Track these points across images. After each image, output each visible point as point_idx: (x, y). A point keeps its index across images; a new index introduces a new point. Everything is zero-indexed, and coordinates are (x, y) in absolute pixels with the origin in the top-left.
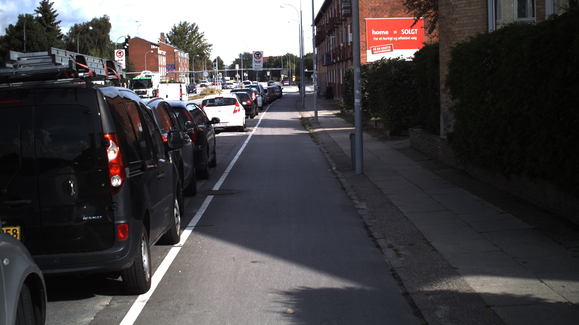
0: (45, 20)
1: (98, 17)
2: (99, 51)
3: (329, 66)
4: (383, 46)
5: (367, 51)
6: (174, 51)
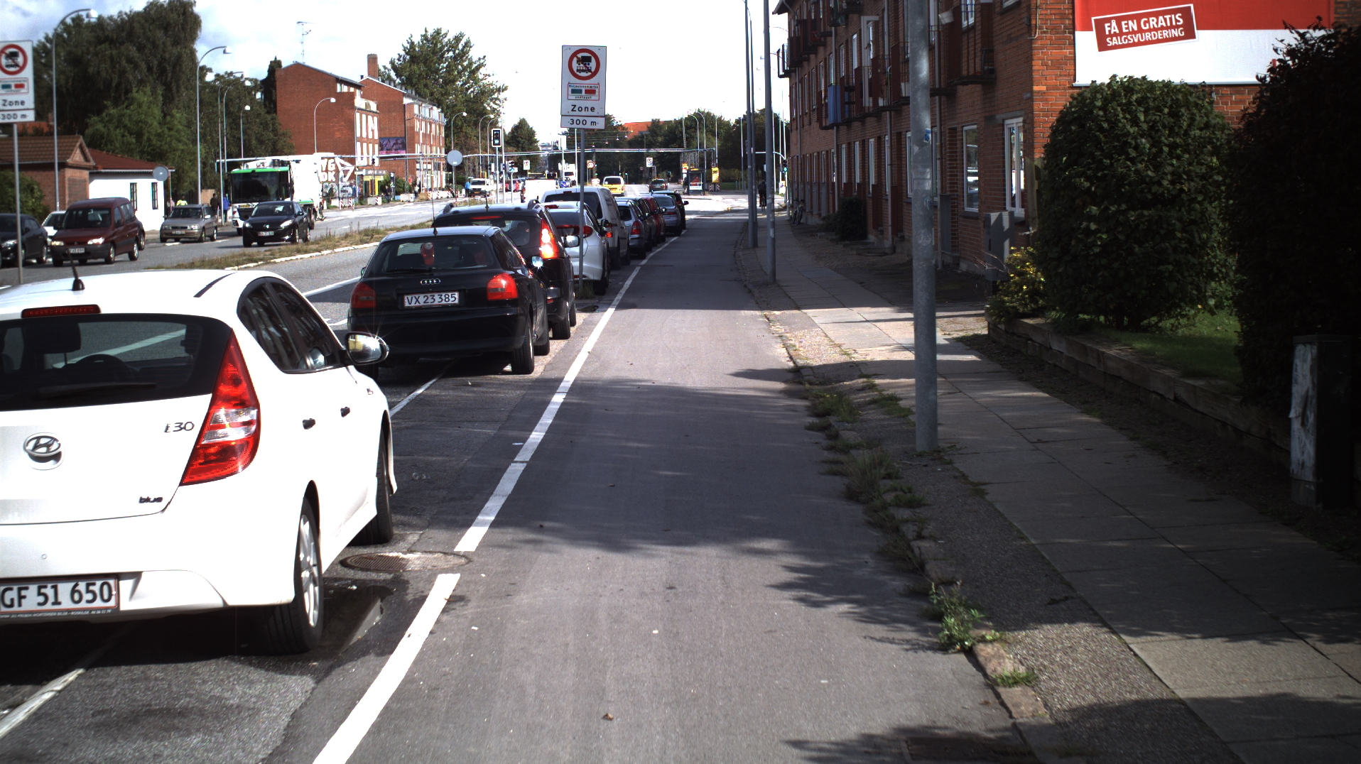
2: (162, 93)
3: (843, 128)
4: (1148, 15)
5: (1078, 34)
6: (402, 101)
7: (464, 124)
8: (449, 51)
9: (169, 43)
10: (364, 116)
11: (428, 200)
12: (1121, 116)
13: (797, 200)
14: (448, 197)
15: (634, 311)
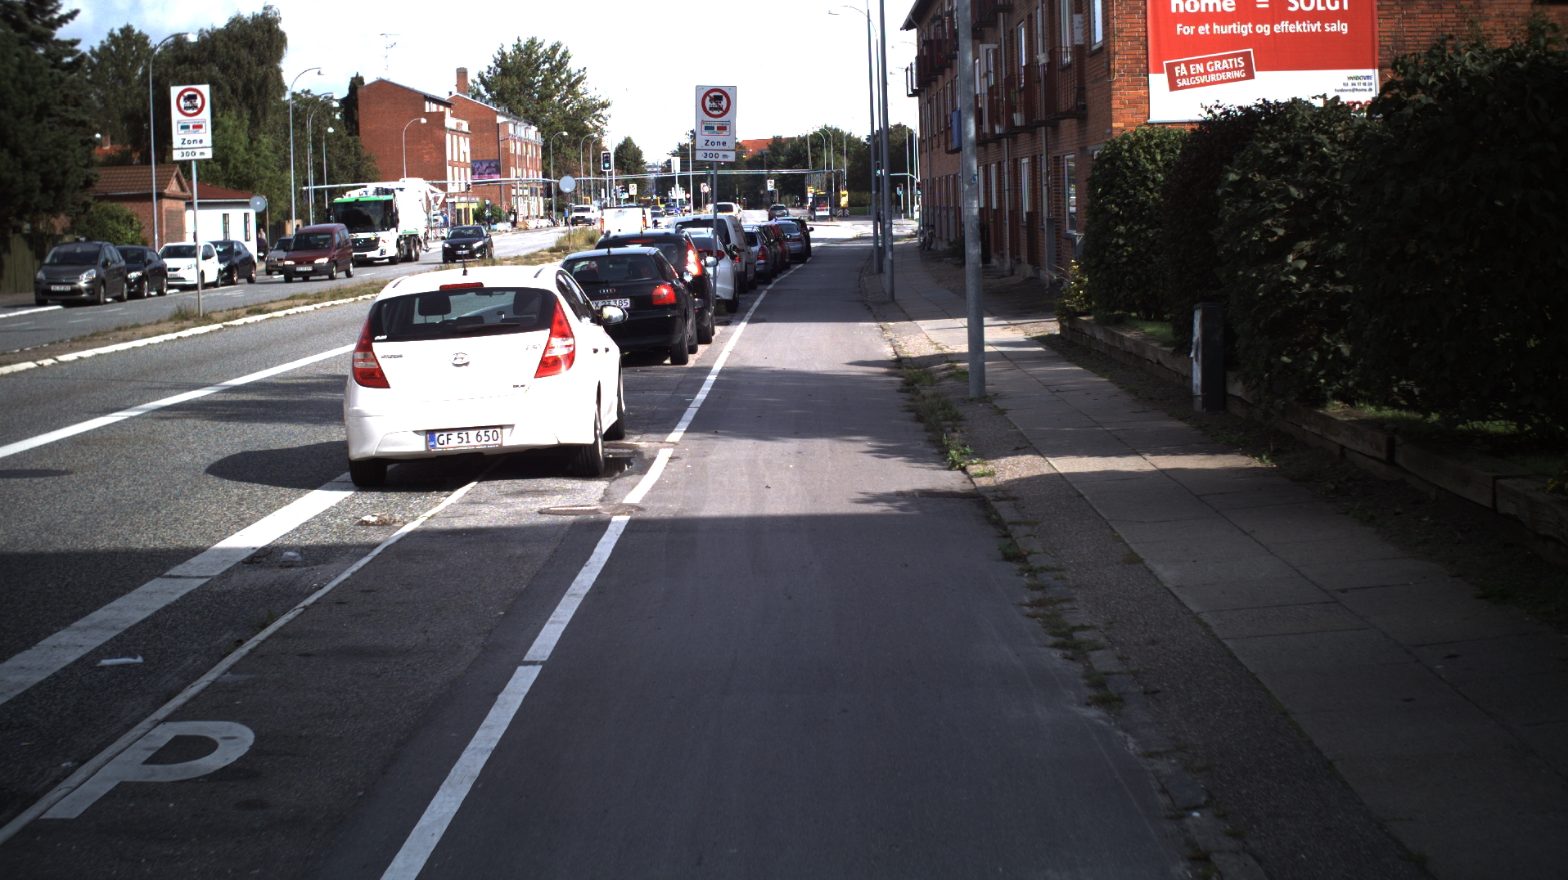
2: (248, 117)
4: (1213, 59)
5: (1151, 76)
6: (495, 120)
7: (564, 145)
8: (544, 62)
9: (254, 64)
10: (455, 137)
11: (526, 229)
12: (1142, 156)
13: (927, 225)
14: (548, 226)
15: (764, 324)
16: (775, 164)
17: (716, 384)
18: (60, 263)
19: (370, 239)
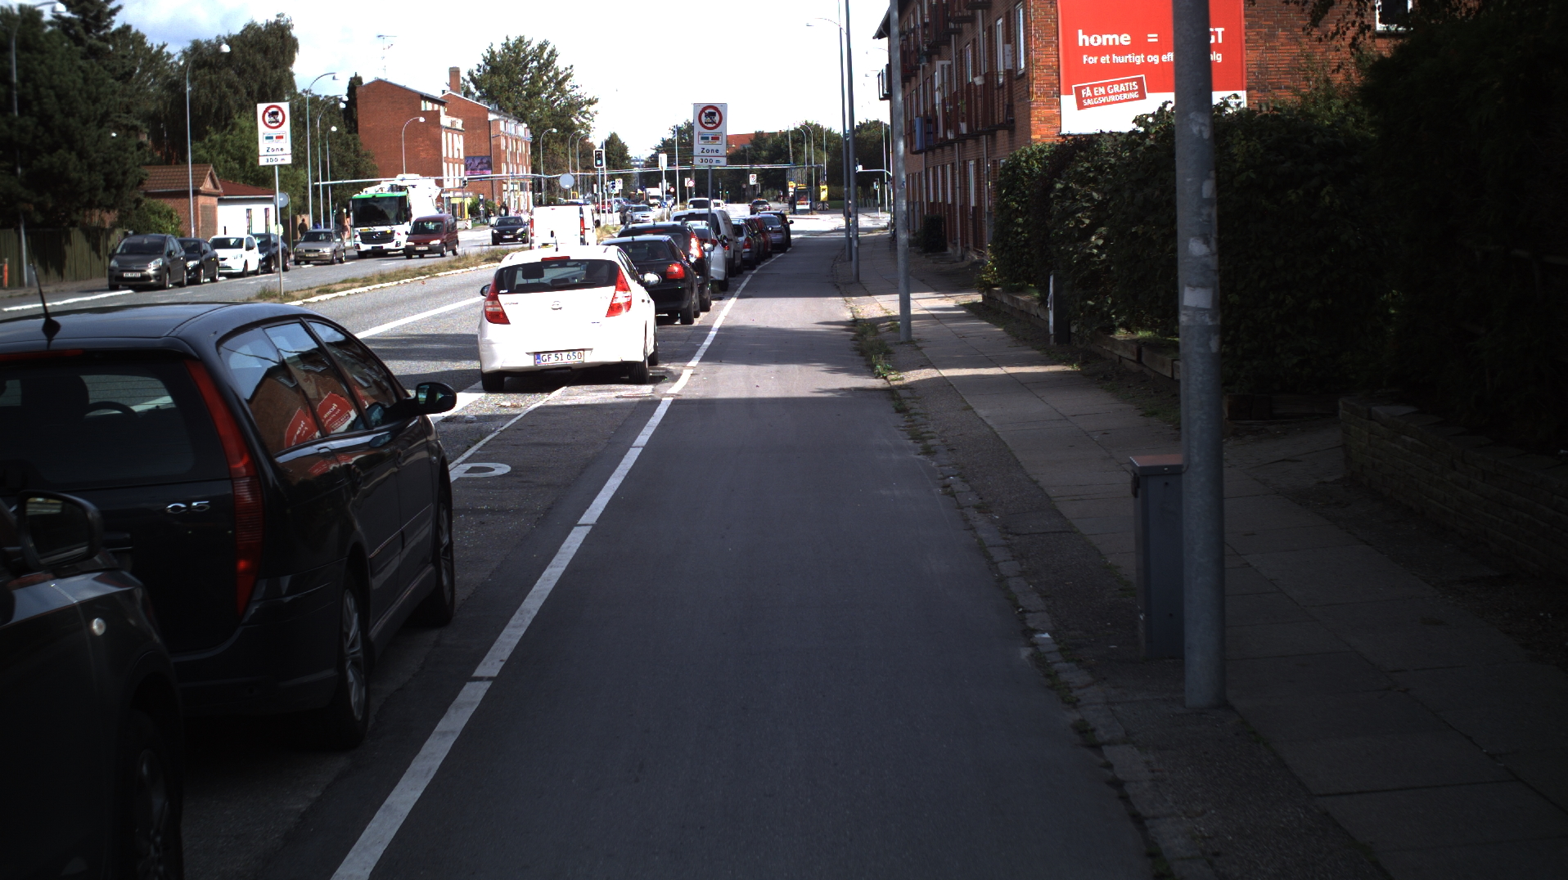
0: (83, 25)
1: (261, 21)
3: (930, 153)
4: (1113, 83)
5: (1063, 97)
6: (487, 118)
7: (552, 141)
8: (532, 60)
9: (268, 67)
10: (450, 135)
15: (751, 299)
16: (757, 159)
17: (716, 337)
18: (129, 253)
19: (386, 232)
